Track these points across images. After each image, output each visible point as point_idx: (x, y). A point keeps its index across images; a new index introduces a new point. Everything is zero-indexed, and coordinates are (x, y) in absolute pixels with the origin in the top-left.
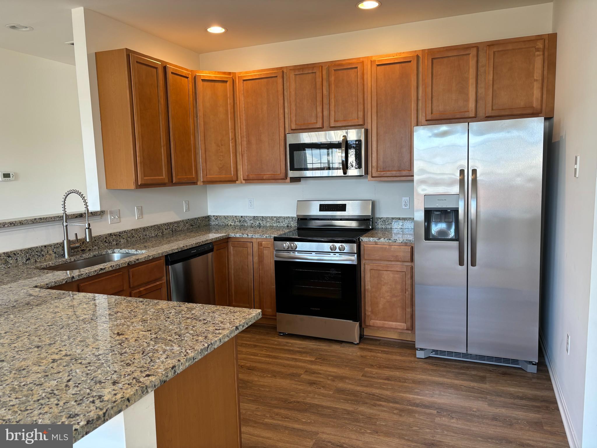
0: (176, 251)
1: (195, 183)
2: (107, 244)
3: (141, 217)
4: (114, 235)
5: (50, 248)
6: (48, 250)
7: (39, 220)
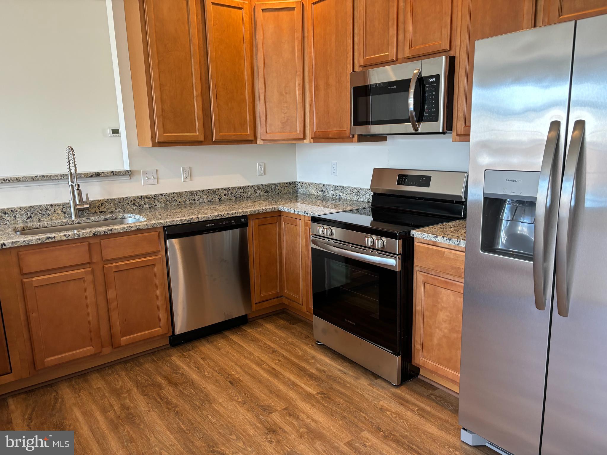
0: (178, 223)
1: (252, 141)
2: (136, 207)
3: (189, 179)
4: (147, 198)
5: (58, 207)
6: (55, 209)
7: (41, 178)
